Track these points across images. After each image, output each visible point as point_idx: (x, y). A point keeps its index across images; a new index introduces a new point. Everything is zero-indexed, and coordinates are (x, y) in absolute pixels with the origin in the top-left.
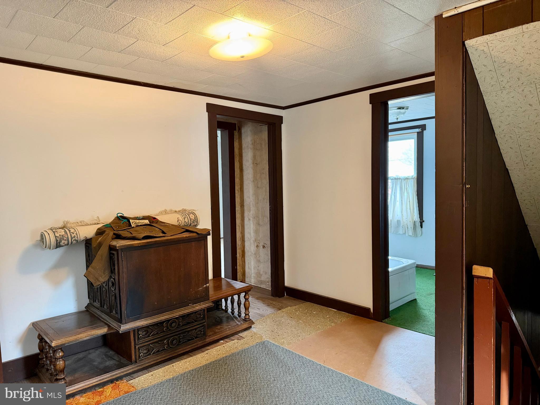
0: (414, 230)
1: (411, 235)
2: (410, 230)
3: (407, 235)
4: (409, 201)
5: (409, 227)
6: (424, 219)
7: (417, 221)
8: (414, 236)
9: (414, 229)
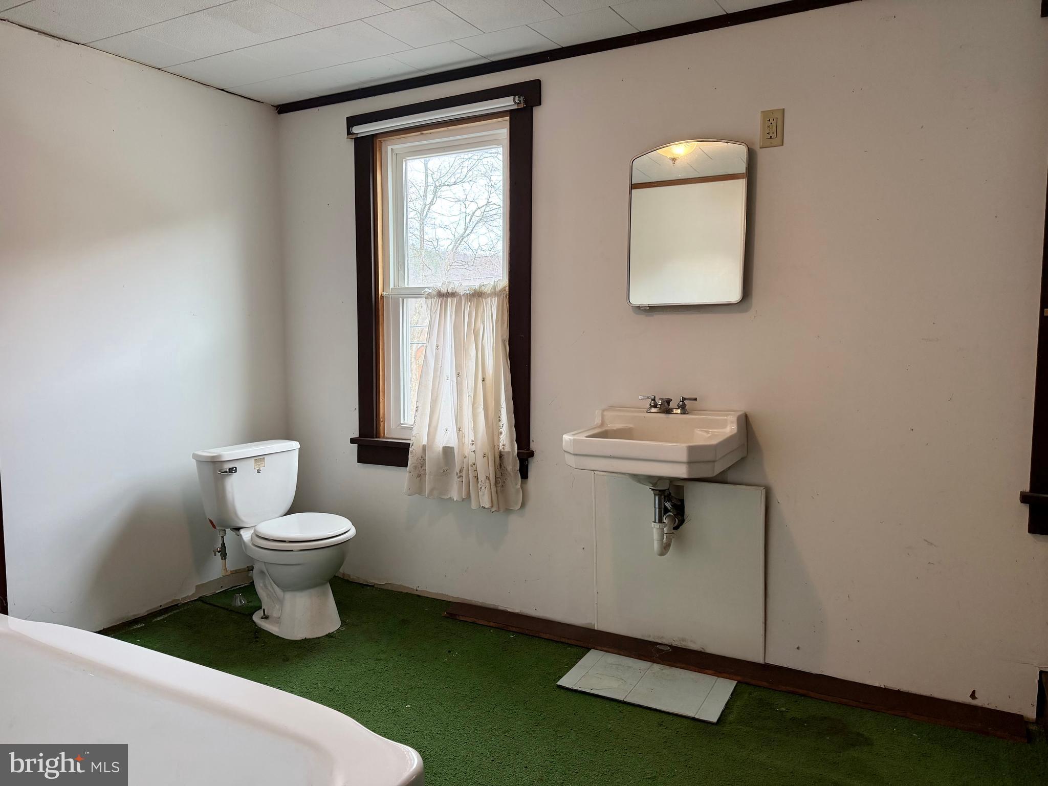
0: (496, 487)
1: (487, 505)
2: (483, 488)
3: (474, 505)
4: (484, 380)
5: (482, 478)
6: (533, 446)
7: (509, 452)
8: (498, 510)
9: (496, 483)
